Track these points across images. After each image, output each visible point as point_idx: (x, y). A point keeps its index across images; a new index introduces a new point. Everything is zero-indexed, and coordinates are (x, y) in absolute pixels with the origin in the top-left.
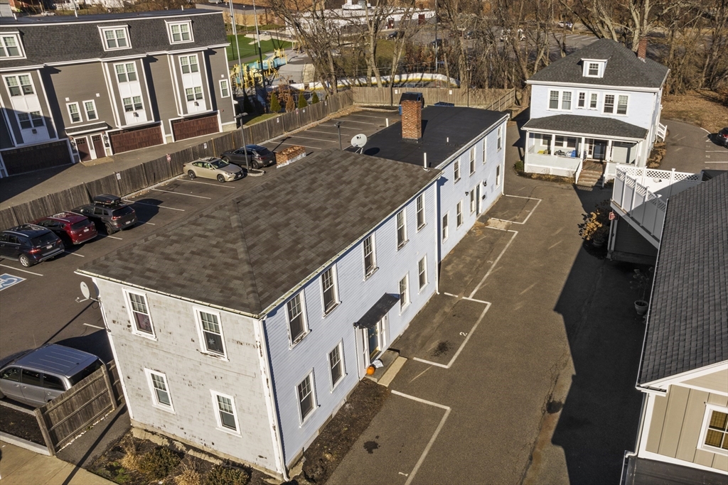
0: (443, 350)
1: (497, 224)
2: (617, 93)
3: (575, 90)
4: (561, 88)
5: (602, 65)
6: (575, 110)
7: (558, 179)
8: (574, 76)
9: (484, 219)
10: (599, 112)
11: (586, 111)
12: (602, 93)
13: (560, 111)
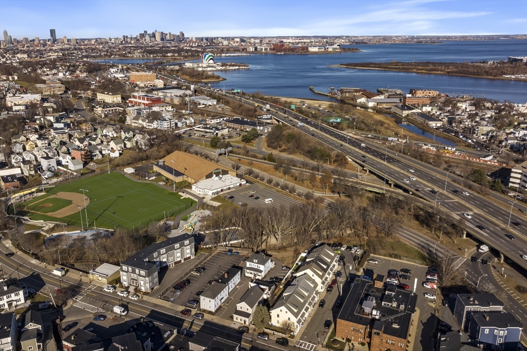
0: (228, 303)
1: (238, 287)
2: (259, 265)
3: (253, 264)
4: (251, 263)
5: (256, 261)
6: (253, 267)
7: (250, 278)
8: (253, 262)
9: (236, 286)
10: (256, 267)
11: (254, 267)
12: (257, 265)
13: (251, 266)
